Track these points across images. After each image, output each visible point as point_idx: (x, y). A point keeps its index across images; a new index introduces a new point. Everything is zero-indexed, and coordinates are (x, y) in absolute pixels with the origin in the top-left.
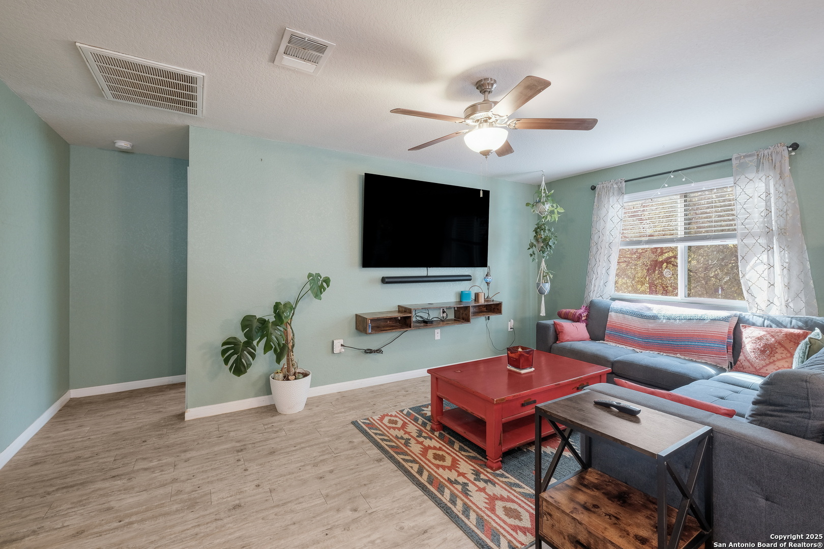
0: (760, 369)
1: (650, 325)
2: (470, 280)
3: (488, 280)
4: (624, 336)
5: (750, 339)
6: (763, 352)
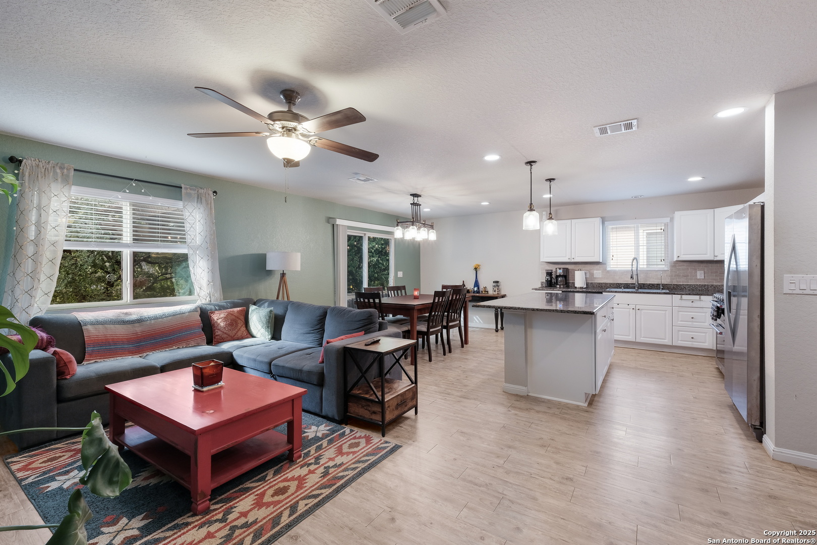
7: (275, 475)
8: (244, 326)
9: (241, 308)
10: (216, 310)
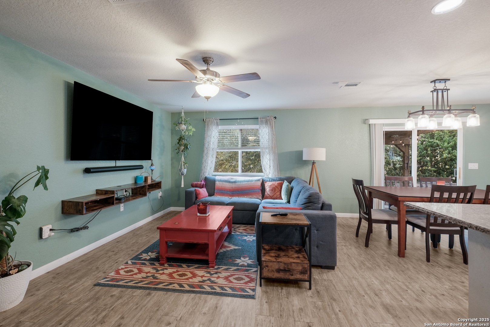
0: (272, 197)
1: (233, 186)
2: (142, 168)
3: (152, 168)
4: (224, 192)
5: (268, 187)
6: (272, 190)
7: (195, 268)
9: (280, 182)
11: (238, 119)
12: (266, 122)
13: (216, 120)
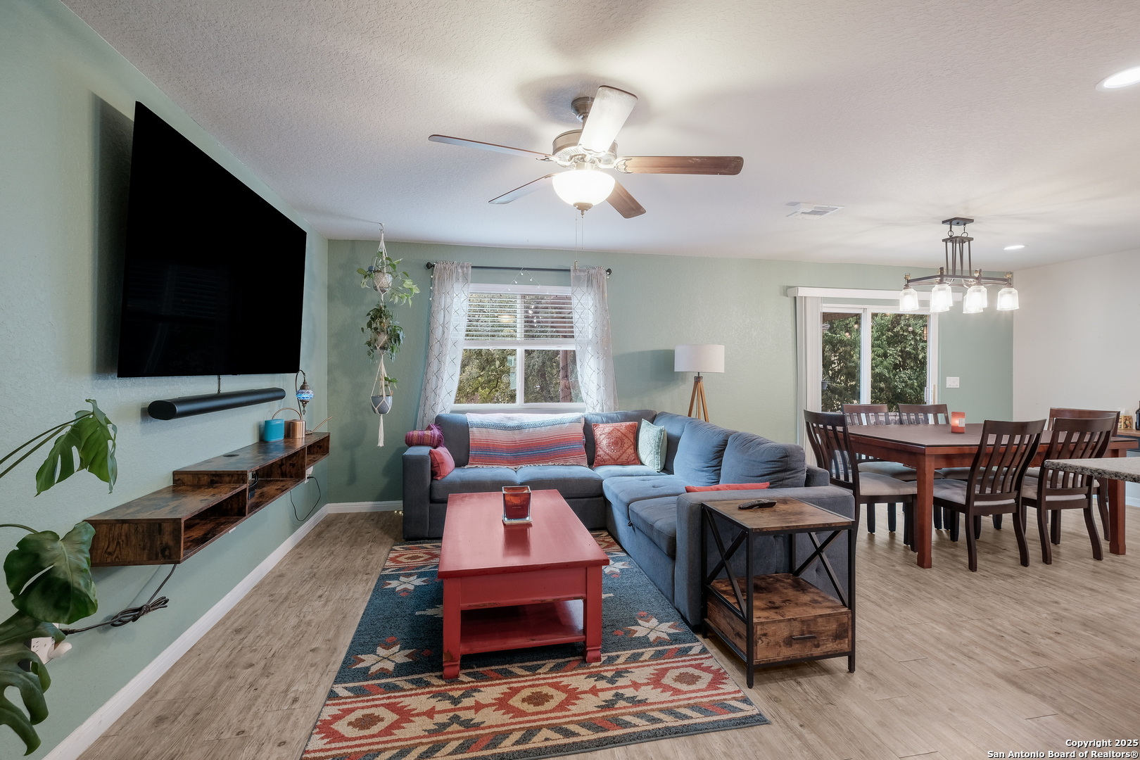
0: (618, 459)
1: (517, 437)
2: (282, 397)
3: (305, 396)
4: (491, 454)
5: (604, 436)
6: (615, 443)
7: (551, 670)
8: (632, 447)
9: (631, 423)
10: (603, 422)
11: (520, 269)
12: (588, 281)
13: (462, 267)
